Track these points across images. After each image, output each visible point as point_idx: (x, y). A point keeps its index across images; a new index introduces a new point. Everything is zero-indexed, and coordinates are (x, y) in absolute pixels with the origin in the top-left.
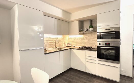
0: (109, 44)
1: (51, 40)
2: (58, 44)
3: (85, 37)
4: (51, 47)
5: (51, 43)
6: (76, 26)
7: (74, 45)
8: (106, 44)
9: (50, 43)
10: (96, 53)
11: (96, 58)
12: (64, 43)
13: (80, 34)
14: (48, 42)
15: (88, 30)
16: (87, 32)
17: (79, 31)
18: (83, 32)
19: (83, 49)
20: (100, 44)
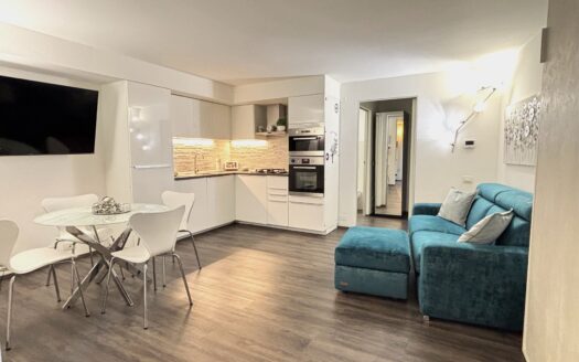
0: (308, 161)
1: (184, 151)
2: (202, 163)
3: (271, 146)
4: (186, 169)
5: (185, 160)
6: (248, 118)
8: (303, 161)
10: (287, 179)
11: (287, 192)
12: (220, 161)
13: (257, 137)
15: (275, 129)
16: (273, 133)
17: (257, 131)
18: (265, 134)
19: (261, 173)
20: (293, 161)
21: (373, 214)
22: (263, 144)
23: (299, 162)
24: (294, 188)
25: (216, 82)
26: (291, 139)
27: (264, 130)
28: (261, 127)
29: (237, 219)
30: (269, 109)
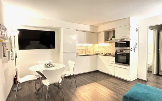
0: (123, 51)
1: (83, 47)
2: (88, 51)
3: (111, 45)
4: (83, 53)
5: (83, 50)
6: (102, 36)
7: (102, 52)
8: (121, 51)
9: (81, 50)
10: (114, 58)
11: (114, 62)
12: (93, 50)
13: (105, 42)
14: (80, 49)
15: (111, 40)
16: (111, 41)
17: (105, 40)
18: (108, 41)
19: (106, 55)
20: (117, 51)
21: (158, 74)
22: (108, 45)
23: (119, 51)
24: (117, 61)
25: (91, 26)
26: (116, 43)
27: (108, 40)
28: (107, 39)
29: (98, 70)
30: (110, 33)
